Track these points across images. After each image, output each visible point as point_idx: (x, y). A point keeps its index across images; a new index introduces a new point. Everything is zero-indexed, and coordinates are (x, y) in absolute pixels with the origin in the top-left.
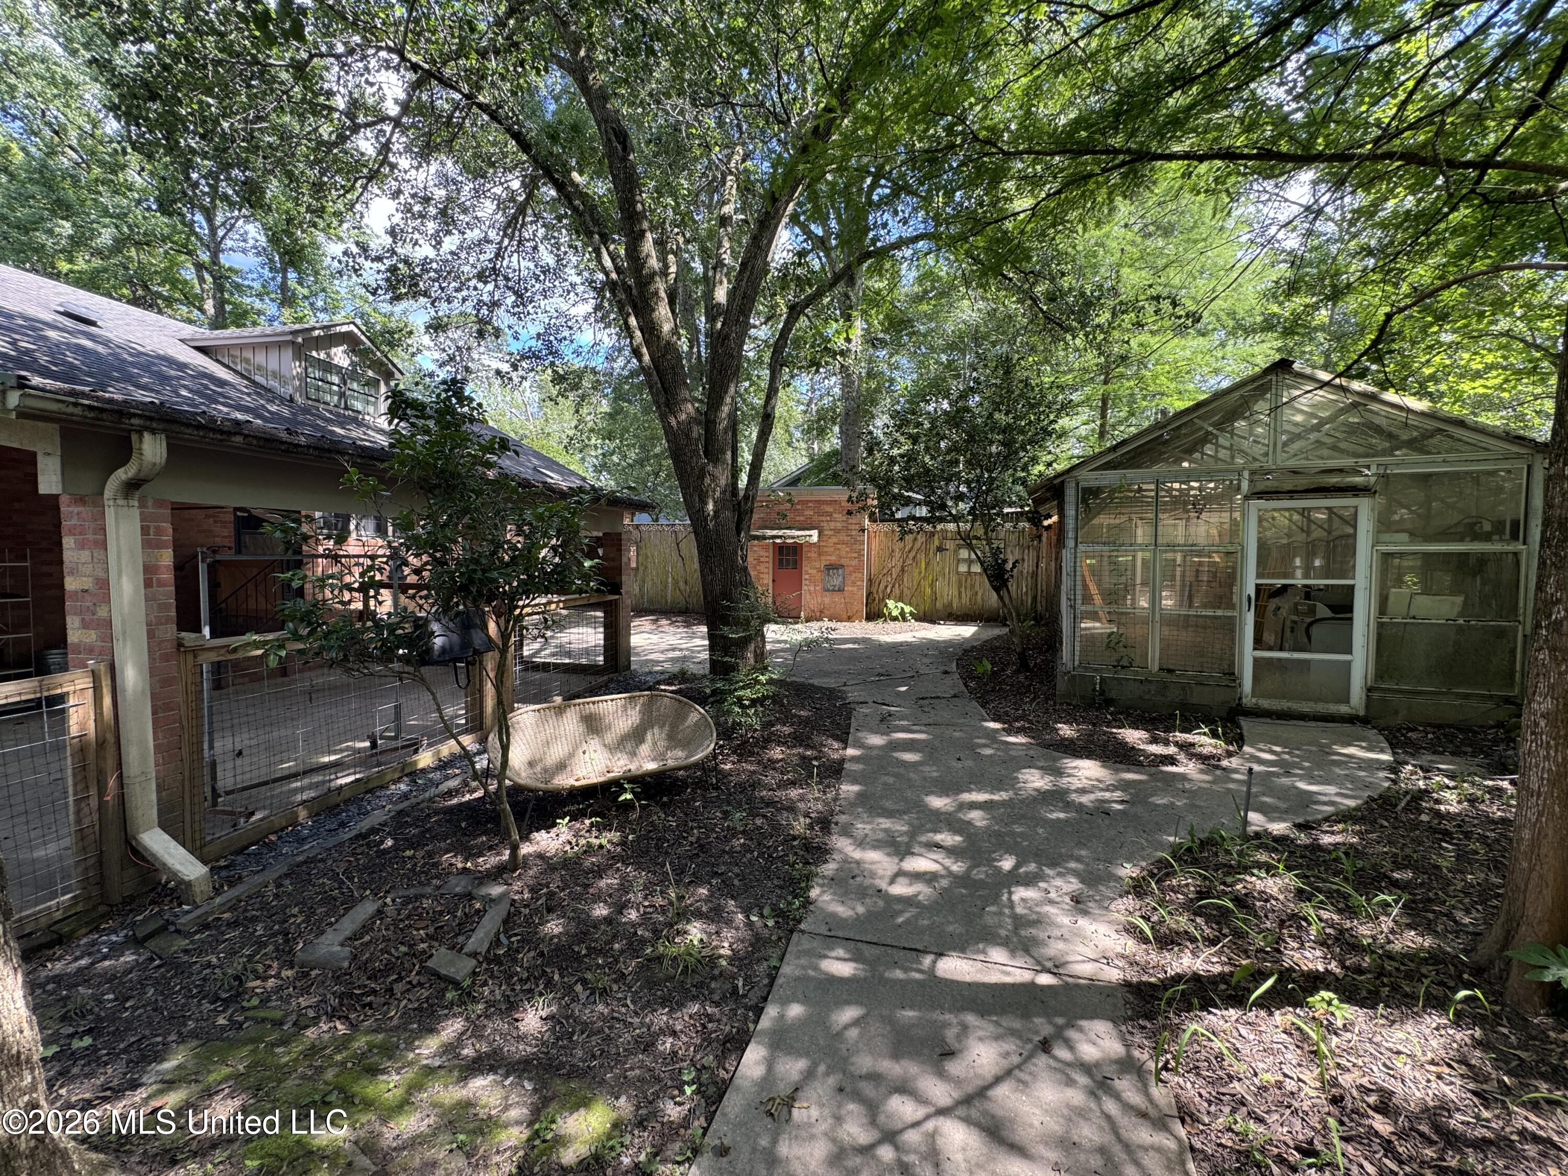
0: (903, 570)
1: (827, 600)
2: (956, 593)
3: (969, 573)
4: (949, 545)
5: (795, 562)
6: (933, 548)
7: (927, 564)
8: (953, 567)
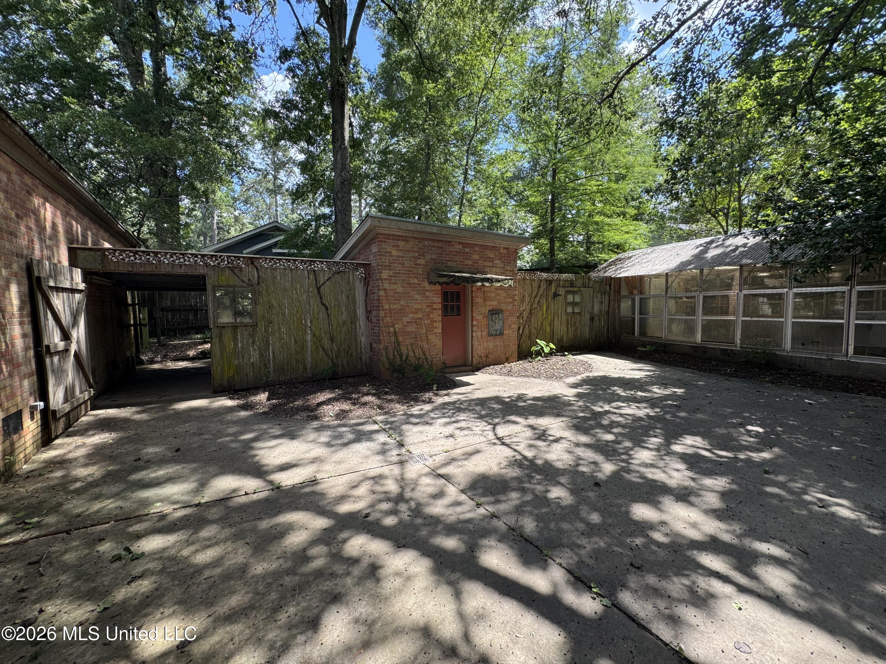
0: (531, 313)
1: (491, 345)
2: (565, 330)
3: (573, 313)
4: (562, 291)
5: (459, 308)
6: (551, 293)
7: (548, 307)
8: (564, 309)
